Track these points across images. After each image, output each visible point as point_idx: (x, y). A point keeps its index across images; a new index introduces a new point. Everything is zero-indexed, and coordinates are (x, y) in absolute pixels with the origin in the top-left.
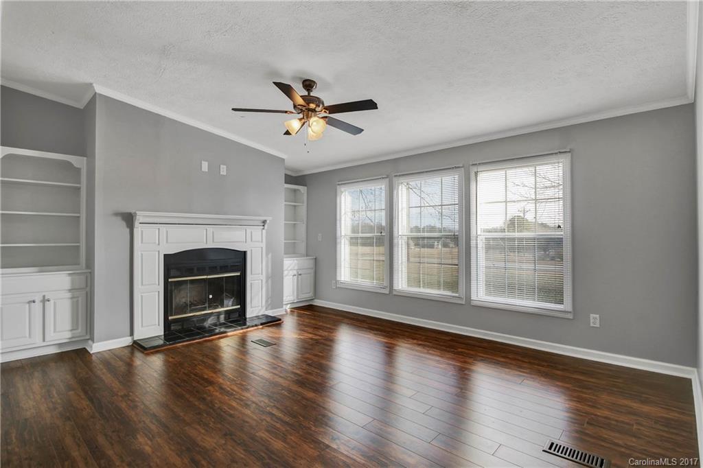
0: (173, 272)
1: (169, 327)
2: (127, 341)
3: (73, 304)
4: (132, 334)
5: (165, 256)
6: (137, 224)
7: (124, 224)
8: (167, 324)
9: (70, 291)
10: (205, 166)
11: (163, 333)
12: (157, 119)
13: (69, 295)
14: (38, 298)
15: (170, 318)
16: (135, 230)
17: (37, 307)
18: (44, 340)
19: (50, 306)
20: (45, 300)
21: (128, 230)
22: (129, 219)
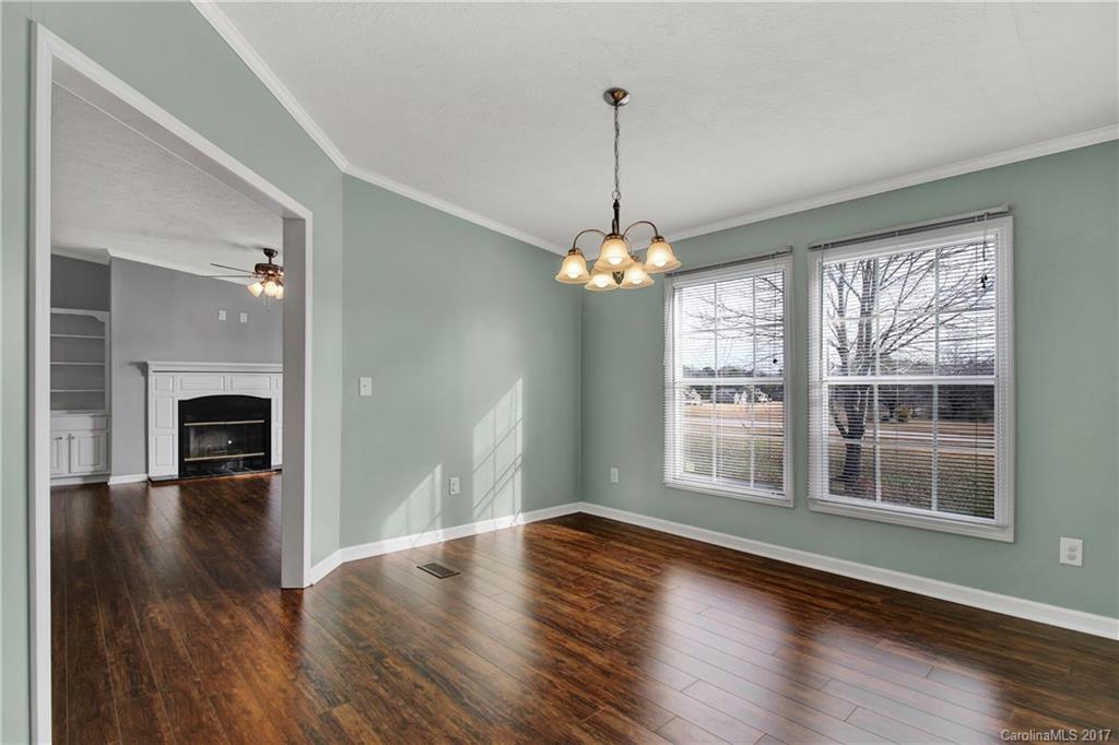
0: (189, 417)
1: (185, 468)
2: (143, 477)
3: (95, 442)
4: (147, 472)
5: (180, 402)
6: (150, 373)
7: (139, 372)
8: (182, 465)
9: (93, 430)
10: (223, 316)
11: (177, 473)
12: (173, 274)
13: (91, 434)
14: (65, 436)
15: (186, 460)
16: (150, 378)
17: (64, 443)
18: (70, 472)
19: (75, 443)
20: (70, 438)
21: (143, 378)
22: (144, 368)
